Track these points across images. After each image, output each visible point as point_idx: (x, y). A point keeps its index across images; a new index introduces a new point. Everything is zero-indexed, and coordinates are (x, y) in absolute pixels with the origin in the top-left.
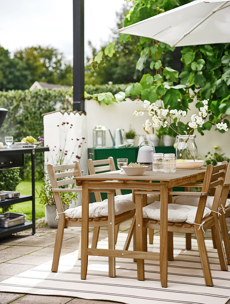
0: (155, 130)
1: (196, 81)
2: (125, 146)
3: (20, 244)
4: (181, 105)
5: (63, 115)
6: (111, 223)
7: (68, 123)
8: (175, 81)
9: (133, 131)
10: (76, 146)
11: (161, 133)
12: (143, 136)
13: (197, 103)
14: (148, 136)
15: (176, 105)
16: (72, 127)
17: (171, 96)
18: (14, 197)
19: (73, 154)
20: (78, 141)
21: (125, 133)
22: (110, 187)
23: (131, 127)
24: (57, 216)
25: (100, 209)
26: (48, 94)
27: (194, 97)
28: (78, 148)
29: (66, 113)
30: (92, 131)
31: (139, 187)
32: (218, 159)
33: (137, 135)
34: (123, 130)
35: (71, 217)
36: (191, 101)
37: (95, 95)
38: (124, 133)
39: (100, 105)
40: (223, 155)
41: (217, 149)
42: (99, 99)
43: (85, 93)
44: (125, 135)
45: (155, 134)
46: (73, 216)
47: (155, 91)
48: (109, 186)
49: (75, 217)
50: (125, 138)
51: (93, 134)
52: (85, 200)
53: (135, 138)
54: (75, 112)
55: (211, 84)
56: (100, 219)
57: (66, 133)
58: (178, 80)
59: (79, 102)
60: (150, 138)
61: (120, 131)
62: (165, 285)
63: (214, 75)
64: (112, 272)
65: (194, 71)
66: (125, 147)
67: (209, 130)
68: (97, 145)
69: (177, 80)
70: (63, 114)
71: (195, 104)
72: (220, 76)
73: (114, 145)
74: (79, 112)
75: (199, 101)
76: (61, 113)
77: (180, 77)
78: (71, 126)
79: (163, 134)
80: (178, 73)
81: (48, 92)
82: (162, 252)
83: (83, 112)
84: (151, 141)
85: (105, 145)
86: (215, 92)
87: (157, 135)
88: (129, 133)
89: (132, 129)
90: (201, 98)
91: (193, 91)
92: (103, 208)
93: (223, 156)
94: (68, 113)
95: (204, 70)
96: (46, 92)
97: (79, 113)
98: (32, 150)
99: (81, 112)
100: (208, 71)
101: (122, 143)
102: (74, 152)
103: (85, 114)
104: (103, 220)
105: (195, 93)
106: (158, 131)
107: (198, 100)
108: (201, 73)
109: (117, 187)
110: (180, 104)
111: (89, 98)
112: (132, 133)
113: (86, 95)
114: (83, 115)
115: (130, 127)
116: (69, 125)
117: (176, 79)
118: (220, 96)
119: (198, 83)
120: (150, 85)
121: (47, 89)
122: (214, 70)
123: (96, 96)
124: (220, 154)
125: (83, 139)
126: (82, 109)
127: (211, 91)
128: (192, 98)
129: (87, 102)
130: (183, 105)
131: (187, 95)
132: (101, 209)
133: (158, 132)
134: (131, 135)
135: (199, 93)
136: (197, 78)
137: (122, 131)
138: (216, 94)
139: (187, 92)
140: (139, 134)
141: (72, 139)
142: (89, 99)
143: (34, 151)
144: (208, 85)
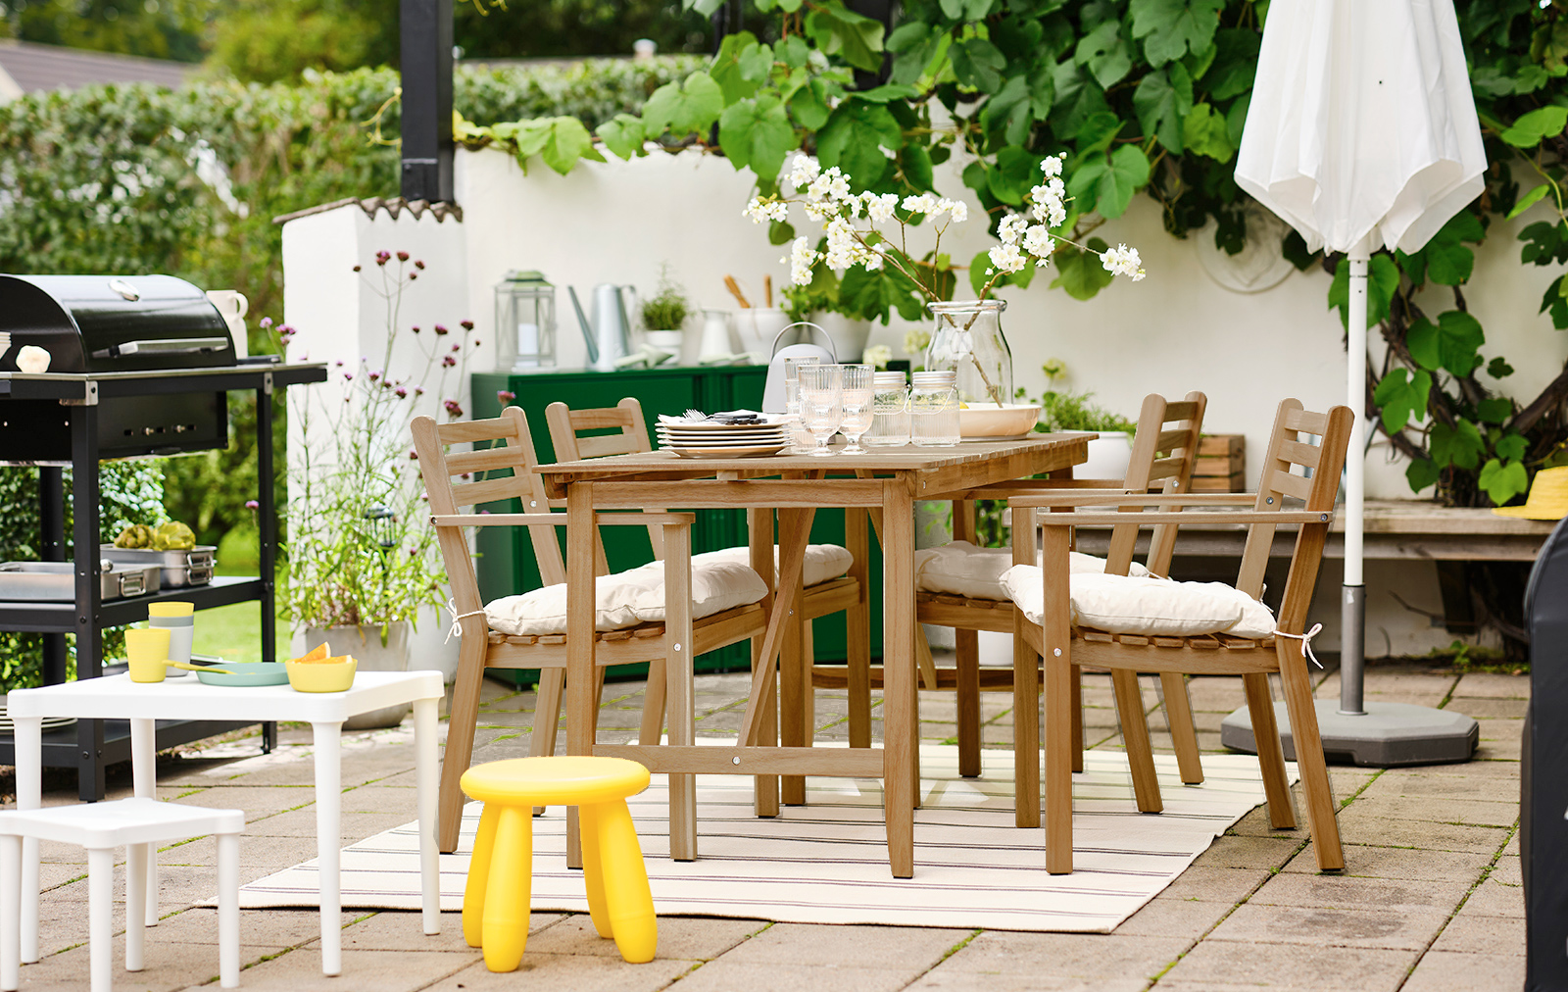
0: (776, 289)
1: (963, 67)
2: (645, 363)
3: (233, 782)
4: (899, 175)
5: (373, 219)
6: (678, 647)
7: (403, 257)
8: (868, 66)
9: (679, 294)
10: (431, 360)
11: (803, 304)
12: (722, 314)
13: (965, 165)
14: (743, 318)
15: (878, 175)
16: (419, 273)
17: (854, 135)
18: (190, 580)
19: (420, 397)
20: (443, 338)
21: (640, 303)
22: (682, 500)
23: (667, 277)
24: (454, 626)
25: (631, 594)
26: (156, 115)
27: (952, 140)
28: (442, 369)
29: (382, 213)
30: (492, 292)
31: (799, 497)
32: (1065, 416)
33: (693, 314)
34: (632, 289)
35: (510, 628)
36: (941, 155)
37: (503, 129)
38: (636, 306)
39: (525, 175)
40: (1084, 398)
41: (1057, 375)
42: (526, 149)
43: (457, 117)
44: (640, 310)
45: (776, 308)
46: (518, 627)
47: (779, 110)
48: (679, 497)
49: (529, 629)
50: (638, 327)
51: (497, 304)
52: (581, 554)
53: (683, 325)
54: (416, 205)
55: (1029, 81)
56: (632, 635)
57: (394, 301)
58: (882, 60)
59: (433, 161)
60: (755, 325)
61: (618, 292)
62: (903, 870)
63: (1043, 40)
64: (685, 841)
65: (953, 22)
66: (641, 367)
67: (1024, 286)
68: (515, 354)
69: (875, 62)
70: (372, 214)
71: (960, 172)
72: (1068, 44)
73: (593, 354)
74: (433, 207)
75: (975, 157)
76: (364, 209)
77: (891, 47)
78: (415, 270)
79: (812, 306)
80: (881, 32)
81: (156, 102)
82: (893, 744)
83: (449, 207)
84: (760, 338)
85: (551, 356)
86: (1048, 118)
87: (788, 312)
88: (659, 303)
89: (673, 285)
90: (986, 145)
91: (949, 113)
92: (641, 590)
93: (1086, 406)
94: (390, 212)
95: (995, 17)
96: (145, 105)
97: (433, 212)
98: (260, 374)
99: (440, 205)
100: (1017, 21)
101: (627, 352)
102: (423, 389)
103: (459, 218)
104: (641, 638)
105: (959, 122)
106: (790, 293)
107: (968, 150)
108: (983, 32)
109: (710, 497)
110: (896, 172)
111: (474, 141)
112: (672, 302)
113: (462, 128)
114: (449, 218)
115: (664, 273)
116: (409, 266)
117: (873, 55)
118: (1069, 136)
119: (972, 77)
120: (755, 84)
121: (148, 89)
122: (1042, 20)
123: (507, 135)
124: (1070, 396)
125: (463, 330)
126: (442, 194)
127: (1031, 111)
128: (942, 145)
129: (463, 158)
130: (905, 174)
131: (921, 129)
132: (636, 592)
133: (787, 297)
134: (668, 311)
135: (974, 118)
136: (968, 52)
137: (626, 293)
138: (1055, 126)
139: (921, 115)
140: (705, 307)
141: (417, 331)
142: (476, 145)
143: (269, 381)
144: (1018, 84)
